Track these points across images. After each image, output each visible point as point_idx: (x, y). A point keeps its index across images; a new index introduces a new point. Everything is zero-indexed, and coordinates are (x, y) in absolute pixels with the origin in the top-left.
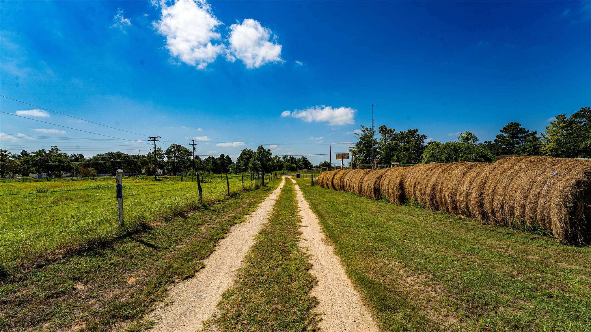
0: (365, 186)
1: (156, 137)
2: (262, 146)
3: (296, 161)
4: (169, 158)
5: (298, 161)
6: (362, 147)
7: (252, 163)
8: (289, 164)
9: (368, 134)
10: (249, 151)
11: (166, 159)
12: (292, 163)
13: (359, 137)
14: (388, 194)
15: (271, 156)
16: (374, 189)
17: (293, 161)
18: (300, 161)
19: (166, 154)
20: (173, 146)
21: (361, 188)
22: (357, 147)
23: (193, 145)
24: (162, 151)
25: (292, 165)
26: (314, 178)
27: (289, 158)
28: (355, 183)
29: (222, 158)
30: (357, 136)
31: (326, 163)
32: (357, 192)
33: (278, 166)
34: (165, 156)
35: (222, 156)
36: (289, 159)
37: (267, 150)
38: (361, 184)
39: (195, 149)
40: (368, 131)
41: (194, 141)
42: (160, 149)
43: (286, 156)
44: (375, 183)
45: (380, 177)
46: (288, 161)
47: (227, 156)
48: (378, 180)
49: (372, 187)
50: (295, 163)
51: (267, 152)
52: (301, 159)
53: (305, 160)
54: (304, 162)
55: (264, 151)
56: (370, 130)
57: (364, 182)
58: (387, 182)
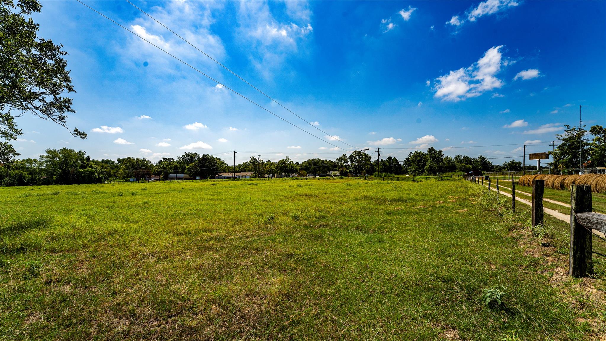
0: (556, 184)
1: (366, 150)
2: (432, 148)
3: (471, 162)
4: (352, 162)
5: (474, 161)
6: (566, 149)
7: (429, 166)
8: (464, 165)
9: (575, 134)
10: (420, 153)
11: (349, 163)
12: (467, 164)
13: (562, 138)
14: (568, 187)
15: (443, 157)
16: (561, 185)
17: (467, 161)
18: (477, 161)
19: (349, 159)
20: (355, 152)
21: (553, 185)
22: (559, 149)
23: (378, 151)
24: (347, 156)
25: (468, 166)
26: (514, 180)
27: (462, 158)
28: (550, 183)
29: (390, 161)
30: (559, 137)
31: (513, 163)
32: (551, 187)
33: (449, 167)
34: (349, 160)
35: (390, 158)
36: (463, 160)
37: (438, 151)
38: (553, 182)
39: (380, 155)
40: (576, 131)
41: (378, 148)
42: (345, 155)
43: (459, 156)
44: (561, 182)
45: (564, 179)
46: (461, 161)
47: (395, 158)
48: (563, 181)
49: (559, 184)
50: (470, 164)
51: (439, 153)
52: (478, 158)
53: (484, 160)
54: (482, 162)
55: (435, 152)
56: (578, 130)
57: (555, 182)
58: (567, 182)
